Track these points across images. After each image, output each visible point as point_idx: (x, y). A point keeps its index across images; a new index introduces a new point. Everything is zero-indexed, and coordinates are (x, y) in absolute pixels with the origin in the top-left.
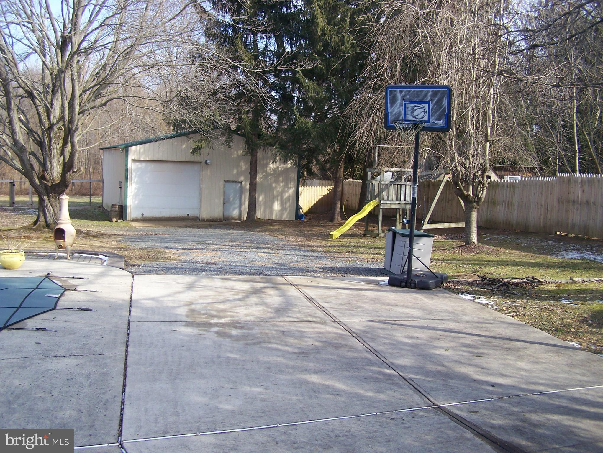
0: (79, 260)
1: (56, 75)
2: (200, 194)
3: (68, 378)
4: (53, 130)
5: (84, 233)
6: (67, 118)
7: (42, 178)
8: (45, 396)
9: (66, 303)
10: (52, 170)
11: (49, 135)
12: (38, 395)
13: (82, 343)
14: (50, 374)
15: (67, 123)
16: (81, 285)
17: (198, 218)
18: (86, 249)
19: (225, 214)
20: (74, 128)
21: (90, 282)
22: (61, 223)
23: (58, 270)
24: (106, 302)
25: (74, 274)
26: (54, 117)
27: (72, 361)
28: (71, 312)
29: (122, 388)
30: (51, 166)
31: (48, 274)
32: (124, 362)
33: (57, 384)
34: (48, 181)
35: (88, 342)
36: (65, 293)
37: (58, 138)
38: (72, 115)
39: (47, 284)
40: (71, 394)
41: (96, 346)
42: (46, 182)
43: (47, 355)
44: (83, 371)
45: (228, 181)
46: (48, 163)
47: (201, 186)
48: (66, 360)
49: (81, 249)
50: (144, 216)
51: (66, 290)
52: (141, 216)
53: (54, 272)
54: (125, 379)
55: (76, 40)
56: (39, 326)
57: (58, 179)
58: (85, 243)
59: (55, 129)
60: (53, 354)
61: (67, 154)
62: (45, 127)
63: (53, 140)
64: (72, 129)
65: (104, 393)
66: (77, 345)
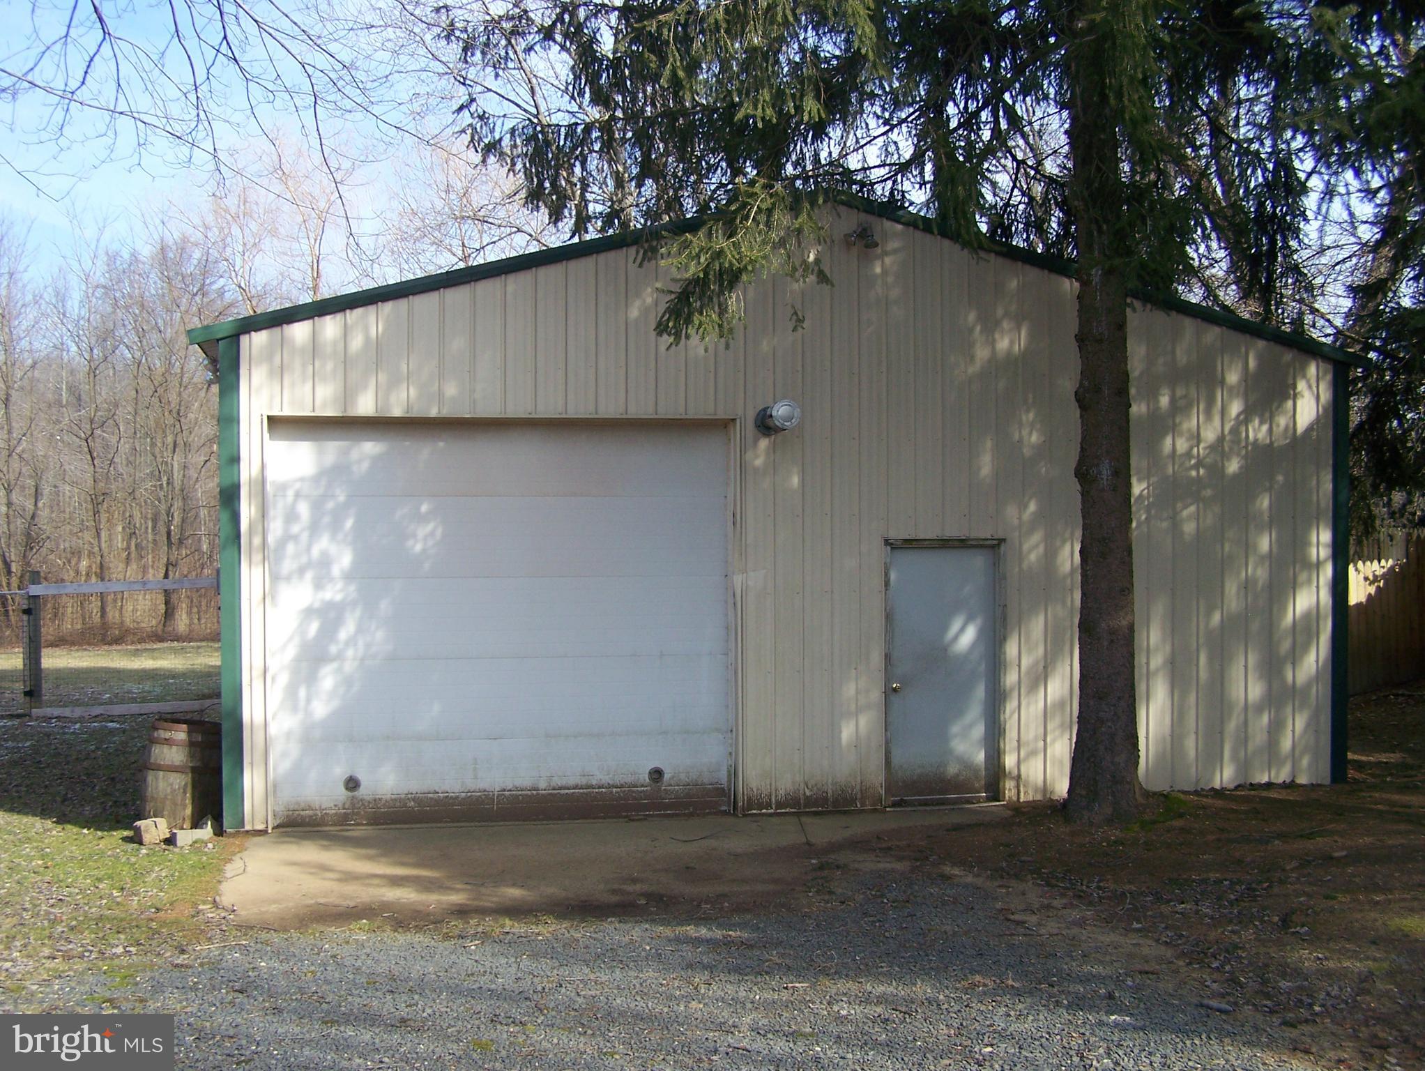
2: (735, 632)
17: (721, 792)
19: (898, 758)
45: (910, 544)
47: (738, 580)
50: (364, 792)
52: (341, 793)
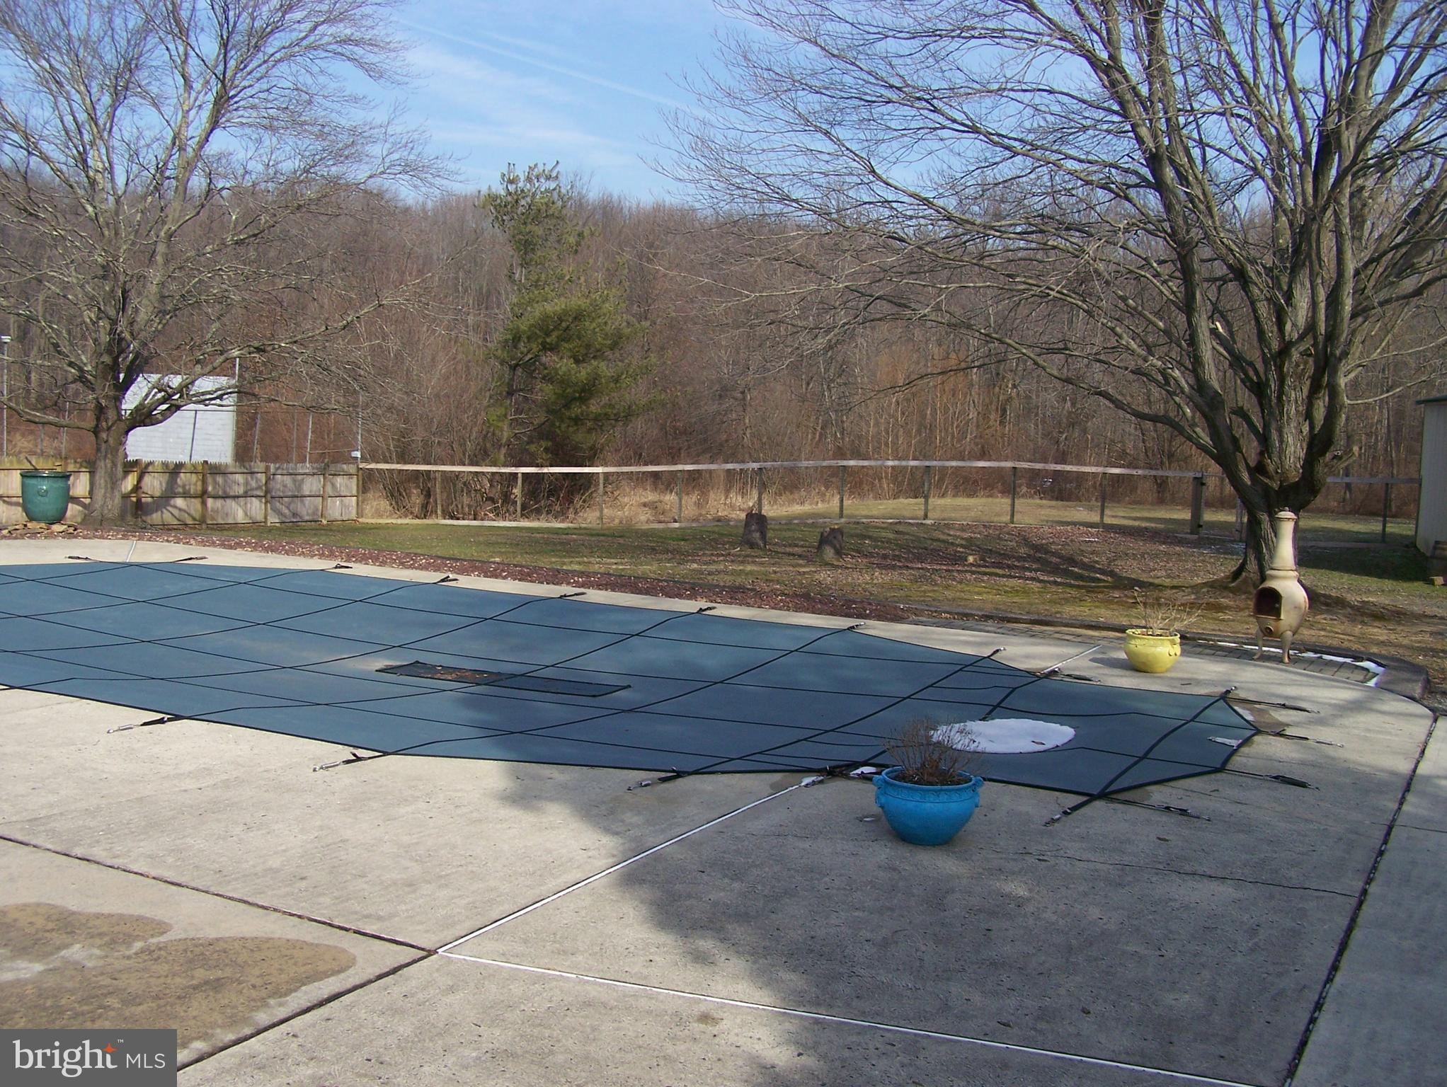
0: (1311, 667)
1: (1302, 227)
3: (1207, 925)
4: (1290, 356)
5: (1352, 607)
6: (1322, 328)
7: (1260, 469)
8: (1146, 952)
9: (1251, 762)
10: (1282, 451)
11: (1280, 369)
12: (1131, 948)
13: (1262, 856)
14: (1170, 909)
15: (1321, 339)
16: (1297, 724)
18: (1346, 644)
20: (1338, 353)
21: (1322, 722)
22: (1274, 577)
23: (1251, 685)
24: (1348, 772)
25: (1287, 698)
26: (1294, 325)
27: (1226, 891)
28: (1256, 783)
29: (1326, 973)
30: (1281, 442)
31: (1228, 692)
32: (1349, 914)
33: (1179, 934)
34: (1270, 478)
35: (1275, 856)
36: (1256, 738)
37: (1300, 377)
38: (1335, 321)
39: (1218, 714)
40: (1204, 959)
41: (1292, 866)
42: (1266, 481)
43: (1174, 868)
44: (1246, 917)
46: (1274, 436)
48: (1214, 886)
49: (1335, 643)
51: (1258, 732)
53: (1242, 688)
54: (1341, 952)
55: (1349, 140)
56: (1174, 804)
57: (1294, 475)
58: (1349, 631)
59: (1295, 355)
60: (1187, 868)
61: (1320, 413)
62: (1270, 350)
63: (1289, 381)
64: (1332, 354)
65: (1280, 975)
66: (1248, 857)
